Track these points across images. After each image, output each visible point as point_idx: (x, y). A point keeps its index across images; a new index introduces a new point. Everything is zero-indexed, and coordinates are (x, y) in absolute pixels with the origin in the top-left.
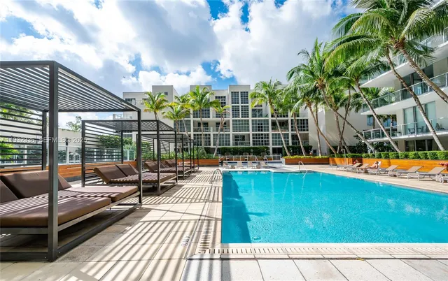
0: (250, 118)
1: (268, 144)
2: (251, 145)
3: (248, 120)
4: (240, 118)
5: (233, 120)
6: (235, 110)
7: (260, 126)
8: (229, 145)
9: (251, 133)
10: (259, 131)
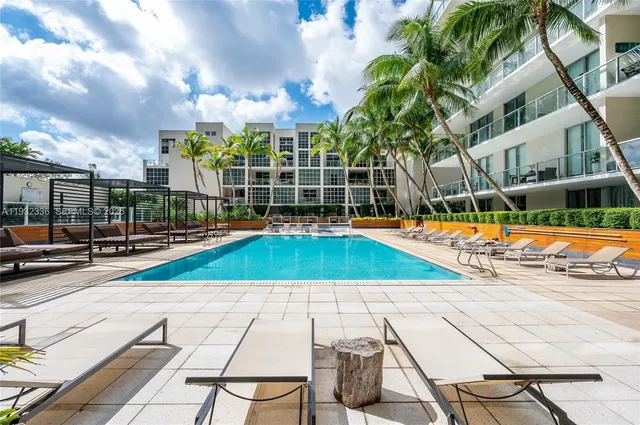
0: (322, 168)
1: (344, 202)
2: (322, 203)
3: (319, 170)
4: (309, 168)
5: (300, 170)
6: (303, 156)
7: (334, 179)
8: (294, 202)
9: (322, 186)
10: (332, 184)
